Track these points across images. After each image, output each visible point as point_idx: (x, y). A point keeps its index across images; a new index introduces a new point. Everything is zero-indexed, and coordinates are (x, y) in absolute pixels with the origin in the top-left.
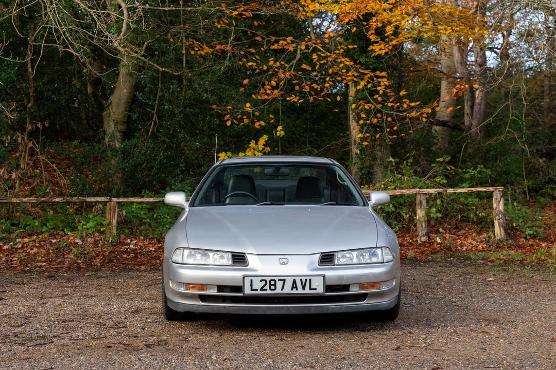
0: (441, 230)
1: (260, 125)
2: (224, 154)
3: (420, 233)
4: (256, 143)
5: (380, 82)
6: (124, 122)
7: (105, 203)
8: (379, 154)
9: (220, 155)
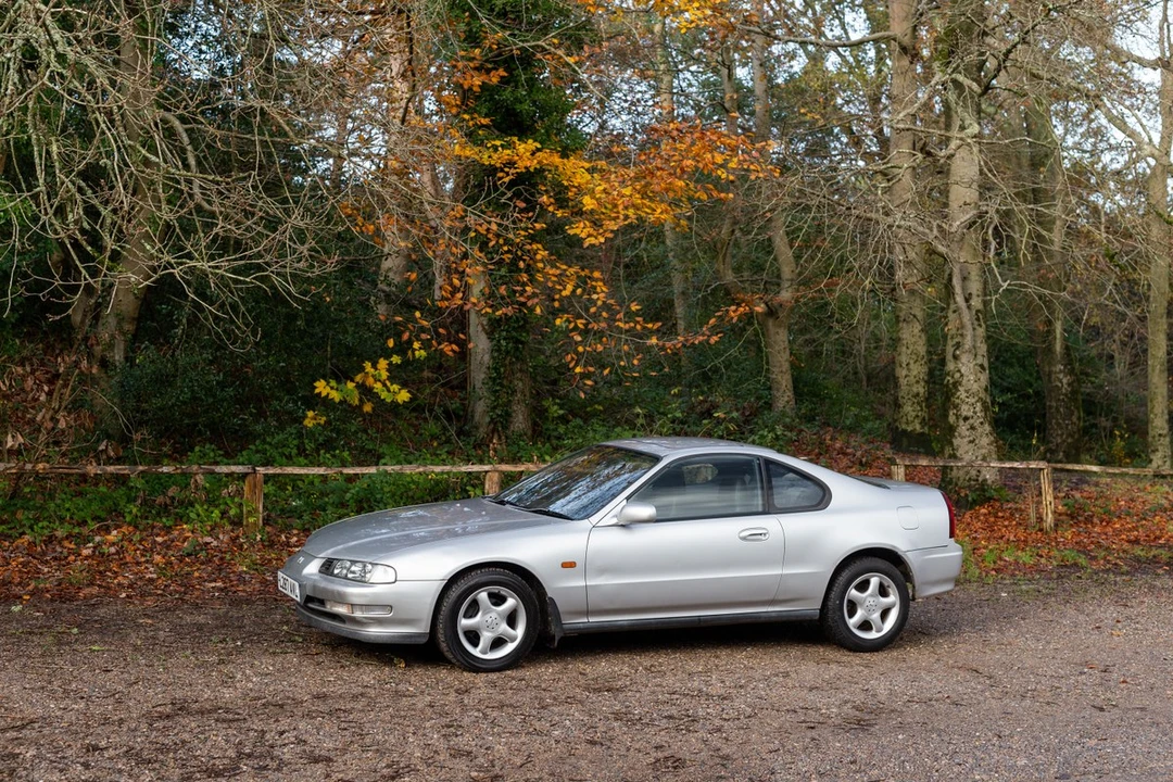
2: (322, 381)
5: (595, 288)
6: (134, 319)
7: (244, 476)
9: (317, 384)
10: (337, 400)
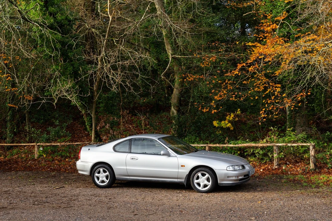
0: (288, 163)
1: (214, 112)
2: (215, 121)
3: (275, 164)
4: (230, 117)
5: (276, 90)
8: (299, 120)
9: (213, 122)
10: (217, 126)
